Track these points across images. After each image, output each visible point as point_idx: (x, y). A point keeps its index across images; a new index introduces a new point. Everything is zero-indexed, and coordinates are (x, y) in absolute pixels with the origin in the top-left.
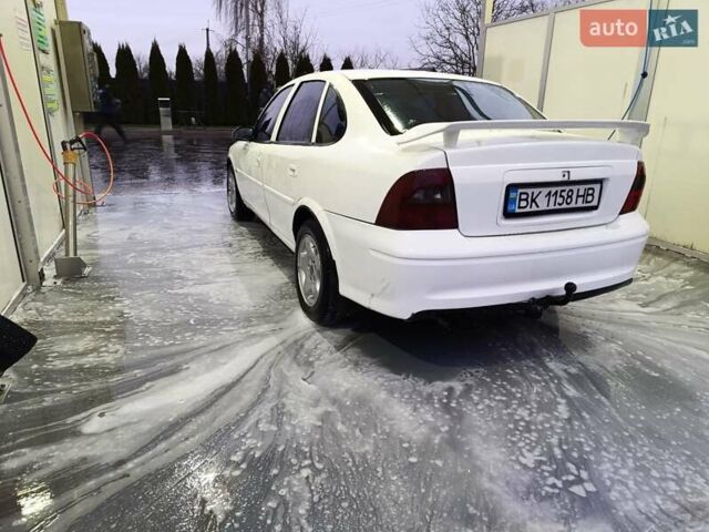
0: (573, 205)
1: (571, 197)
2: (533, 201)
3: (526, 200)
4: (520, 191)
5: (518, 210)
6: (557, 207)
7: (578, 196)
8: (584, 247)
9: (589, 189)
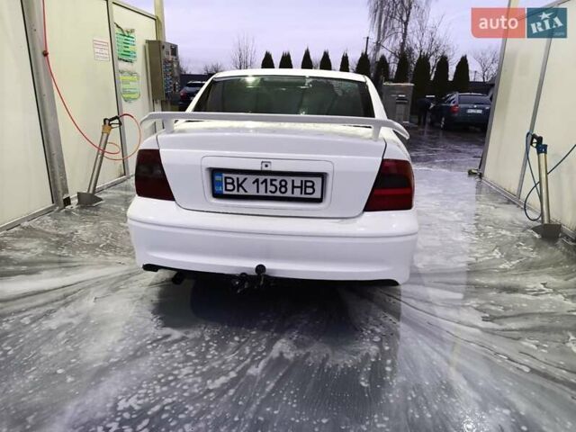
0: (289, 194)
1: (285, 186)
2: (240, 185)
3: (232, 183)
4: (224, 175)
5: (225, 192)
6: (269, 194)
7: (293, 187)
9: (306, 181)
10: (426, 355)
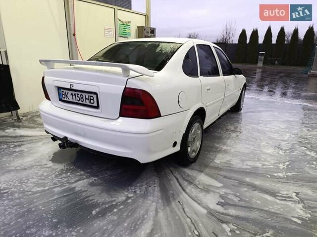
0: (84, 103)
2: (66, 96)
4: (62, 90)
5: (63, 99)
6: (77, 101)
8: (69, 121)
9: (90, 96)
10: (147, 212)
